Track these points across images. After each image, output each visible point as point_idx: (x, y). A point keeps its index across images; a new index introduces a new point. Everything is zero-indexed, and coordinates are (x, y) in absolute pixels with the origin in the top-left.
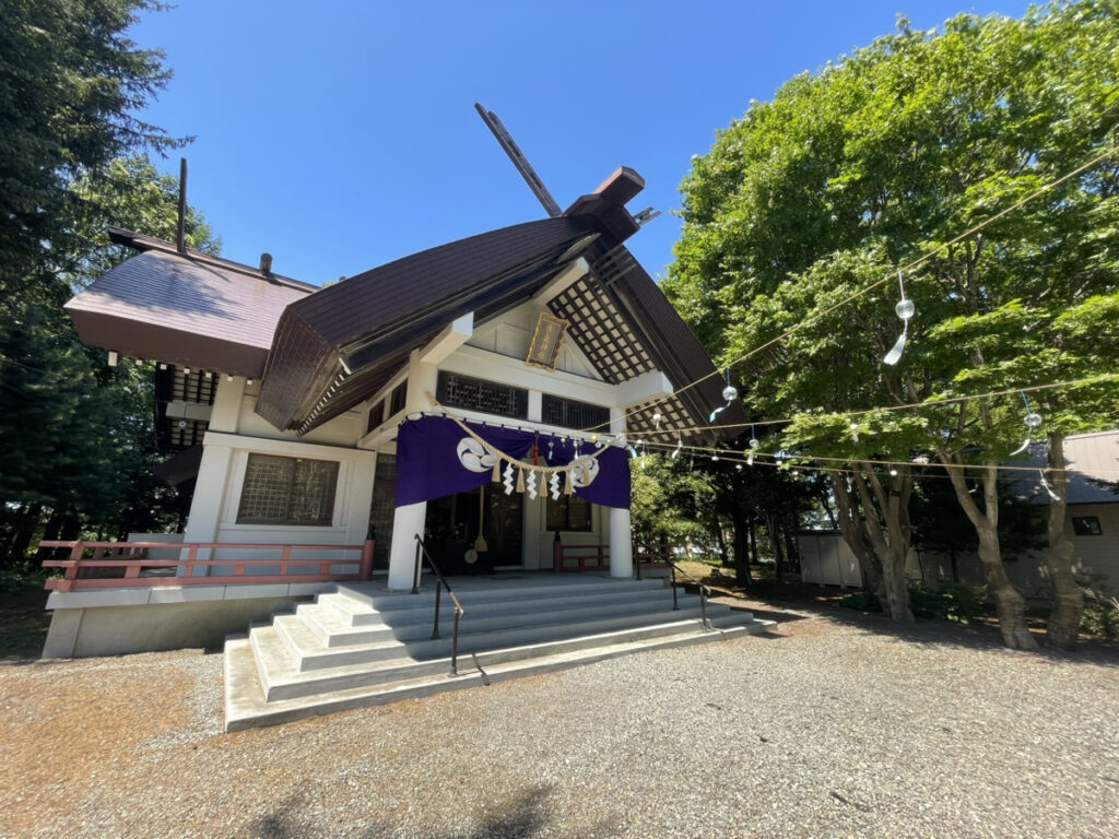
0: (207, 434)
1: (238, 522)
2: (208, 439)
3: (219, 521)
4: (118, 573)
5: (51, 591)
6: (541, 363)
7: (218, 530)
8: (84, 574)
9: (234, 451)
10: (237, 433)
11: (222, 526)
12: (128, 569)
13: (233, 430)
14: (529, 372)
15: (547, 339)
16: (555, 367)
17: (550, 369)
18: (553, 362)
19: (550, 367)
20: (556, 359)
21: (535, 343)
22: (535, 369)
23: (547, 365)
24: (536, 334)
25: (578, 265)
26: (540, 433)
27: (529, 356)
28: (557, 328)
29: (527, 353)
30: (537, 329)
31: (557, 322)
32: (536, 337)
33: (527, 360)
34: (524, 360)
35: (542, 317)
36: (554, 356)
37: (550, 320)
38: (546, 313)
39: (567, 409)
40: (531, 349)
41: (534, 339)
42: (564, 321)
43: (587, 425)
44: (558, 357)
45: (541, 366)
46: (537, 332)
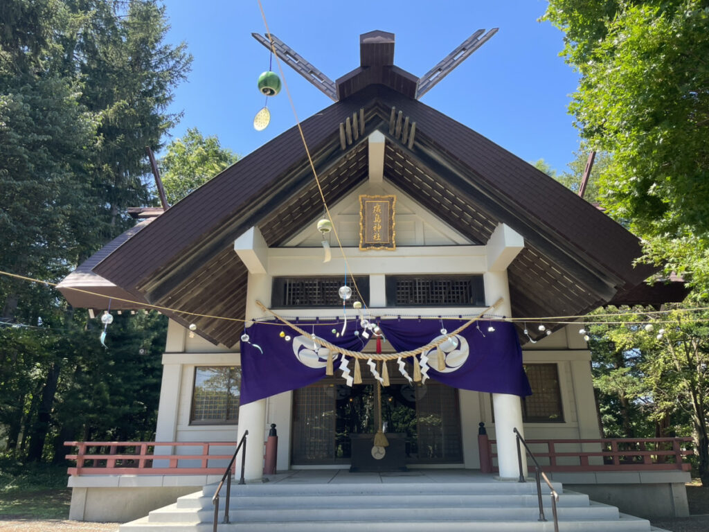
0: (164, 355)
1: (190, 424)
2: (166, 359)
3: (177, 423)
4: (102, 464)
5: (70, 475)
6: (377, 245)
7: (176, 432)
8: (88, 464)
9: (183, 367)
10: (184, 352)
11: (180, 428)
12: (108, 462)
13: (181, 350)
14: (367, 256)
15: (377, 220)
16: (395, 246)
17: (390, 249)
18: (391, 241)
19: (389, 247)
20: (393, 237)
21: (364, 227)
22: (374, 252)
23: (385, 245)
24: (362, 218)
25: (370, 141)
26: (382, 318)
27: (361, 242)
28: (386, 205)
29: (359, 239)
30: (361, 213)
31: (383, 199)
32: (362, 222)
33: (360, 246)
34: (358, 247)
35: (363, 200)
36: (391, 234)
37: (375, 199)
38: (366, 196)
39: (421, 286)
40: (361, 234)
41: (361, 224)
42: (390, 196)
43: (451, 299)
44: (394, 234)
45: (379, 248)
46: (362, 216)
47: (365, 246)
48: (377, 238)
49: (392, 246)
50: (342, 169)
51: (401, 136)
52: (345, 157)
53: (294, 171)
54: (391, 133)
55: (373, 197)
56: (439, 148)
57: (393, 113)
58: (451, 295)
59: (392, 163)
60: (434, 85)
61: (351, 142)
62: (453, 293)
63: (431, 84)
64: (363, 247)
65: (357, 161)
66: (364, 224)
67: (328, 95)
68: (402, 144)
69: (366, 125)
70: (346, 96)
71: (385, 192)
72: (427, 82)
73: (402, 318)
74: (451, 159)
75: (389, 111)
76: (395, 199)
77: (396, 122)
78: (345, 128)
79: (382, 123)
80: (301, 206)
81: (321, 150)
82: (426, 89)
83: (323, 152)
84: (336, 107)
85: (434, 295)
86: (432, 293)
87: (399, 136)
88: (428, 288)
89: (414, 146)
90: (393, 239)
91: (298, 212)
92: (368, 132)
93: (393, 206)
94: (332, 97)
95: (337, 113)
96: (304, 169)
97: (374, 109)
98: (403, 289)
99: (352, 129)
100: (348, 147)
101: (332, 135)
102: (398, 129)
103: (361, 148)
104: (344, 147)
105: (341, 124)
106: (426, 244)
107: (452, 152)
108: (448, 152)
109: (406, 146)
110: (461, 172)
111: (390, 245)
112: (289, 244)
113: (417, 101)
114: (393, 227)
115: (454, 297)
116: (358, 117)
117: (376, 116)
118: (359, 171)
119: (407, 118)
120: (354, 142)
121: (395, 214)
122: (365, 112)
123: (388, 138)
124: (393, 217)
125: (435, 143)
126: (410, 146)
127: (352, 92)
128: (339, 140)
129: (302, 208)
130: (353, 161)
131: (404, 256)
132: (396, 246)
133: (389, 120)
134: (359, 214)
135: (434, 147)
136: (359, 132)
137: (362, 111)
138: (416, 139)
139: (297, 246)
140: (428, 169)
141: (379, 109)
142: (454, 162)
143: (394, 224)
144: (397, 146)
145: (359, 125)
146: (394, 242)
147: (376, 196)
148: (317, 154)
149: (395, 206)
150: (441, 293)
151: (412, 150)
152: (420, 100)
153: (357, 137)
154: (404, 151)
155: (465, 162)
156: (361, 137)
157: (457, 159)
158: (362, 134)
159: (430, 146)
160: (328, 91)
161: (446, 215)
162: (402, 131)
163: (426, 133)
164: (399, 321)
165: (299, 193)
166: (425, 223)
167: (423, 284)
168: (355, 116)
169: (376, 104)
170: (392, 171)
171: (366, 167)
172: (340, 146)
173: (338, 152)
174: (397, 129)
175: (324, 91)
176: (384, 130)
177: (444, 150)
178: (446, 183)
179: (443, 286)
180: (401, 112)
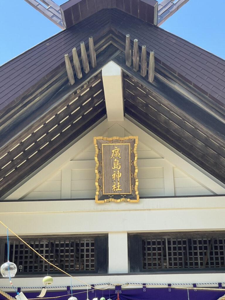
6: (117, 197)
14: (104, 211)
15: (117, 166)
16: (138, 197)
17: (132, 201)
18: (134, 191)
19: (131, 199)
20: (136, 187)
21: (101, 175)
22: (113, 205)
23: (127, 197)
24: (97, 165)
25: (103, 74)
26: (123, 287)
27: (97, 193)
28: (126, 148)
29: (95, 190)
30: (96, 158)
31: (123, 142)
32: (98, 169)
33: (96, 198)
34: (94, 199)
35: (99, 143)
36: (134, 184)
37: (113, 142)
38: (101, 138)
39: (172, 246)
40: (97, 184)
41: (96, 171)
42: (131, 137)
43: (214, 261)
44: (137, 183)
45: (119, 200)
46: (98, 162)
47: (103, 197)
48: (117, 188)
49: (135, 198)
50: (73, 107)
51: (140, 67)
52: (75, 93)
53: (13, 111)
54: (128, 64)
55: (110, 139)
56: (184, 81)
57: (127, 42)
58: (214, 256)
59: (134, 98)
60: (178, 8)
61: (80, 76)
62: (216, 253)
63: (175, 7)
64: (99, 200)
65: (92, 96)
66: (100, 172)
67: (55, 22)
68: (142, 77)
69: (98, 57)
70: (74, 23)
71: (127, 132)
72: (171, 4)
73: (148, 286)
74: (200, 94)
75: (124, 39)
76: (137, 141)
77: (132, 52)
78: (71, 60)
79: (117, 53)
80: (24, 151)
81: (46, 86)
82: (168, 13)
83: (47, 88)
84: (63, 36)
85: (193, 256)
86: (190, 254)
87: (137, 68)
88: (185, 248)
89: (156, 79)
90: (136, 189)
91: (21, 159)
92: (101, 64)
93: (135, 149)
94: (60, 24)
95: (63, 43)
96: (25, 109)
97: (108, 36)
98: (154, 249)
99: (81, 61)
100: (78, 81)
101: (58, 68)
102: (136, 59)
103: (94, 82)
104: (72, 81)
105: (66, 55)
106: (177, 195)
107: (200, 85)
108: (195, 86)
109: (146, 78)
110: (211, 108)
111: (132, 197)
112: (10, 197)
113: (157, 28)
114: (136, 174)
115: (217, 259)
116: (87, 48)
117: (111, 44)
118: (95, 109)
119: (144, 48)
120: (85, 76)
121: (138, 159)
122: (95, 43)
123: (125, 71)
124: (135, 162)
125: (179, 75)
126: (151, 79)
127: (81, 19)
128: (66, 73)
129: (26, 154)
130: (86, 96)
131: (150, 210)
132: (140, 198)
133: (124, 48)
134: (94, 159)
135: (179, 80)
136: (90, 63)
137: (91, 40)
138: (156, 70)
139: (21, 200)
140: (173, 105)
141: (114, 37)
142: (202, 96)
143: (136, 171)
144: (136, 79)
145: (89, 56)
146: (137, 193)
147: (115, 138)
148: (40, 90)
149: (137, 149)
150: (196, 254)
151: (153, 84)
152: (161, 26)
153: (87, 71)
154: (145, 85)
155: (216, 96)
156: (93, 70)
157: (206, 93)
158: (93, 66)
159: (175, 79)
160: (54, 18)
161: (200, 159)
162: (140, 61)
163: (168, 64)
164: (144, 290)
165: (20, 136)
166: (176, 169)
167: (174, 243)
168: (82, 46)
169: (110, 32)
170: (134, 107)
171: (103, 104)
172: (68, 81)
173: (65, 87)
174: (134, 59)
175: (51, 18)
176: (120, 61)
177: (190, 82)
178: (195, 121)
179: (198, 245)
180: (136, 40)
